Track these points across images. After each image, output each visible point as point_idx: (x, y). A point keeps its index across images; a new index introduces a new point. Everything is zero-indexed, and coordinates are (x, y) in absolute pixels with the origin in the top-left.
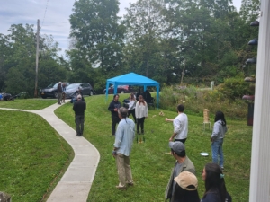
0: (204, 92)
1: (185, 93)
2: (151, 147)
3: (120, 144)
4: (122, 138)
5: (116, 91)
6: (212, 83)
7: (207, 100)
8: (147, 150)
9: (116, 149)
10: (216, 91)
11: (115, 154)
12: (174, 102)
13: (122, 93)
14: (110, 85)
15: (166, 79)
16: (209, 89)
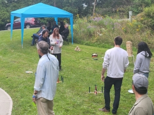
0: (122, 24)
1: (100, 25)
2: (72, 87)
3: (42, 86)
4: (44, 80)
5: (23, 26)
6: (130, 13)
7: (126, 32)
8: (67, 91)
9: (37, 92)
10: (135, 21)
11: (36, 99)
12: (90, 35)
13: (28, 27)
14: (15, 18)
15: (76, 10)
16: (126, 20)
